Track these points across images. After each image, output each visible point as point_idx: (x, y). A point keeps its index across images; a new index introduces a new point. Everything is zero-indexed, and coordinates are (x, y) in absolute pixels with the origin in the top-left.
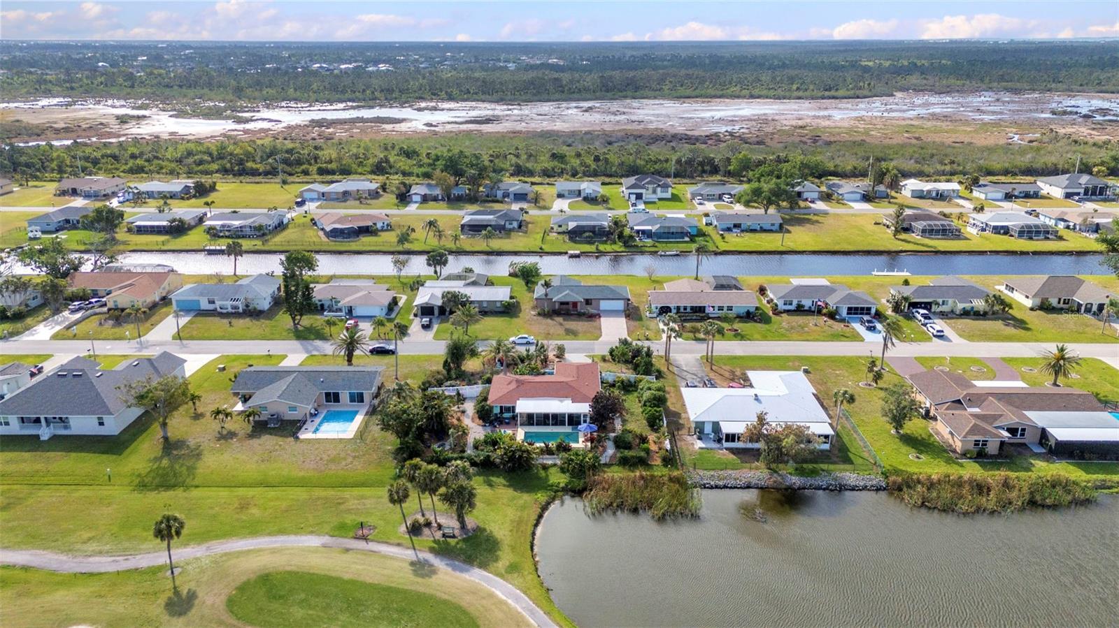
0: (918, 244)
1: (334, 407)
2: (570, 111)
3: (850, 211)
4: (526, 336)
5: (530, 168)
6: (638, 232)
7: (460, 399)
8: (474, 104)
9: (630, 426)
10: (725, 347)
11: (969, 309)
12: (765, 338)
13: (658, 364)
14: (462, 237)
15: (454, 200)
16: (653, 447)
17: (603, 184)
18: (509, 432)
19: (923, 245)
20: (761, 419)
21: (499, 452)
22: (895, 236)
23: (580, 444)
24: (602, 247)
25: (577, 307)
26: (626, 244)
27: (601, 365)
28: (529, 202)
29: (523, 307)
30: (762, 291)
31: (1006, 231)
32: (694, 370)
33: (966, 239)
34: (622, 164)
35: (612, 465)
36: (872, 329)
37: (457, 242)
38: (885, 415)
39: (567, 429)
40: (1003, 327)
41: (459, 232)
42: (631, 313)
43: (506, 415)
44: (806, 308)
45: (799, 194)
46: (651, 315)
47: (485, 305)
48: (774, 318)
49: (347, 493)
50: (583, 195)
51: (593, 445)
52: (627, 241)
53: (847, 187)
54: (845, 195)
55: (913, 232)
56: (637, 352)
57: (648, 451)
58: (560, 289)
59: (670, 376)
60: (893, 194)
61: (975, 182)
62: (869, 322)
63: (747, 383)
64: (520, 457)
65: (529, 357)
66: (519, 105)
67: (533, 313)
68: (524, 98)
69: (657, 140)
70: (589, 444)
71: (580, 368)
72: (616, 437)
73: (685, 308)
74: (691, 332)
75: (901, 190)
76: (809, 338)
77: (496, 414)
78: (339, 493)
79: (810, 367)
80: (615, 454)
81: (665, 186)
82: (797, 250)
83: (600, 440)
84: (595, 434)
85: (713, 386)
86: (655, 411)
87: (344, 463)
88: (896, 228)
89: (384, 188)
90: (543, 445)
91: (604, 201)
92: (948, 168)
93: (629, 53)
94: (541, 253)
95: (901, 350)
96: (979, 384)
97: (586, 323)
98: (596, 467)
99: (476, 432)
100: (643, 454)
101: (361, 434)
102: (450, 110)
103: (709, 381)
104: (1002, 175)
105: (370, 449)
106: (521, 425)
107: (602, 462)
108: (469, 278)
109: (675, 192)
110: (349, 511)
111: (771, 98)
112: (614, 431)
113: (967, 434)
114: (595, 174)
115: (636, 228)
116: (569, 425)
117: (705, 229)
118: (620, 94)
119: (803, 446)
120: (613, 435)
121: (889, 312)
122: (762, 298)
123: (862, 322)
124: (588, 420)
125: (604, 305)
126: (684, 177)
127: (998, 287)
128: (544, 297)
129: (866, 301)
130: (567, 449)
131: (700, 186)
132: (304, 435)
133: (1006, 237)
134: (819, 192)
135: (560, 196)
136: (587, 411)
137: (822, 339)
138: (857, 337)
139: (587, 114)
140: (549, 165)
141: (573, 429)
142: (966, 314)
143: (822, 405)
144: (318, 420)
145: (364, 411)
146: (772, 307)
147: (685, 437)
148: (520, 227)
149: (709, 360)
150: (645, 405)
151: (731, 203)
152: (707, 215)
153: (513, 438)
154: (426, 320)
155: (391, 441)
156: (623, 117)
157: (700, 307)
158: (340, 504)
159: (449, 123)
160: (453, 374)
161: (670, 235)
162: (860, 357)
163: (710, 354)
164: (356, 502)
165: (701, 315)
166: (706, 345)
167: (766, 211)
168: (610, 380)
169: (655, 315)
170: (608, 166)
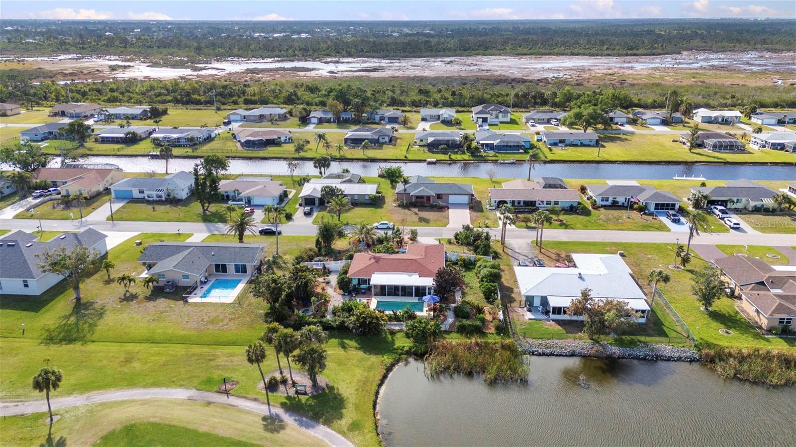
0: (710, 157)
1: (222, 276)
2: (436, 64)
3: (652, 132)
4: (387, 222)
5: (403, 100)
6: (483, 145)
7: (326, 272)
8: (366, 59)
9: (468, 298)
10: (552, 234)
11: (759, 206)
12: (586, 227)
13: (496, 247)
14: (345, 148)
15: (342, 122)
16: (488, 317)
17: (457, 112)
18: (364, 301)
19: (714, 157)
20: (585, 295)
21: (353, 319)
22: (690, 150)
23: (424, 313)
24: (454, 157)
25: (430, 201)
26: (473, 155)
27: (447, 247)
28: (399, 124)
29: (387, 200)
30: (583, 190)
31: (782, 147)
32: (525, 252)
33: (750, 153)
34: (472, 97)
35: (451, 332)
36: (676, 221)
37: (341, 151)
38: (696, 294)
39: (414, 300)
40: (790, 222)
41: (343, 144)
42: (475, 206)
43: (363, 286)
44: (620, 204)
45: (612, 119)
46: (491, 208)
47: (356, 198)
48: (593, 211)
49: (220, 351)
50: (441, 119)
51: (436, 314)
52: (474, 152)
53: (649, 114)
54: (648, 121)
55: (705, 147)
56: (478, 237)
57: (483, 321)
58: (416, 186)
59: (504, 257)
60: (687, 120)
61: (753, 111)
62: (674, 215)
63: (571, 263)
64: (371, 323)
65: (387, 239)
66: (399, 59)
67: (394, 205)
68: (402, 55)
69: (500, 82)
70: (432, 313)
71: (428, 248)
72: (456, 307)
73: (519, 203)
74: (523, 221)
75: (693, 117)
76: (623, 228)
77: (355, 285)
78: (212, 351)
79: (625, 251)
80: (454, 323)
81: (506, 112)
82: (611, 160)
83: (441, 310)
84: (438, 304)
85: (541, 265)
86: (491, 285)
87: (221, 324)
88: (691, 144)
89: (290, 113)
90: (391, 313)
91: (458, 123)
92: (729, 102)
93: (481, 27)
94: (406, 160)
95: (703, 239)
96: (778, 268)
97: (437, 213)
98: (437, 333)
99: (336, 299)
100: (478, 323)
101: (239, 300)
102: (349, 63)
103: (538, 261)
104: (772, 107)
105: (245, 312)
106: (375, 295)
107: (442, 329)
108: (346, 177)
109: (513, 117)
110: (217, 367)
111: (587, 55)
112: (454, 302)
113: (773, 312)
114: (451, 105)
115: (481, 142)
116: (416, 296)
117: (536, 143)
118: (474, 52)
119: (623, 319)
120: (454, 305)
121: (690, 208)
122: (583, 196)
123: (668, 216)
124: (432, 291)
125: (452, 199)
126: (521, 107)
127: (781, 190)
128: (403, 192)
129: (671, 199)
130: (412, 317)
131: (532, 112)
132: (193, 299)
133: (783, 152)
134: (627, 118)
135: (424, 119)
136: (431, 285)
137: (635, 228)
138: (662, 228)
139: (448, 65)
140: (417, 98)
141: (419, 300)
142: (757, 210)
143: (637, 283)
144: (206, 287)
145: (246, 280)
146: (592, 203)
147: (516, 309)
148: (391, 141)
149: (539, 245)
150: (482, 281)
151: (558, 125)
152: (538, 133)
153: (366, 306)
154: (307, 209)
155: (262, 306)
156: (476, 67)
157: (532, 202)
158: (210, 360)
159: (346, 71)
160: (323, 251)
161: (508, 148)
162: (668, 244)
163: (539, 239)
164: (226, 359)
165: (532, 208)
166: (536, 232)
167: (585, 131)
168: (453, 258)
169: (494, 208)
170: (462, 100)
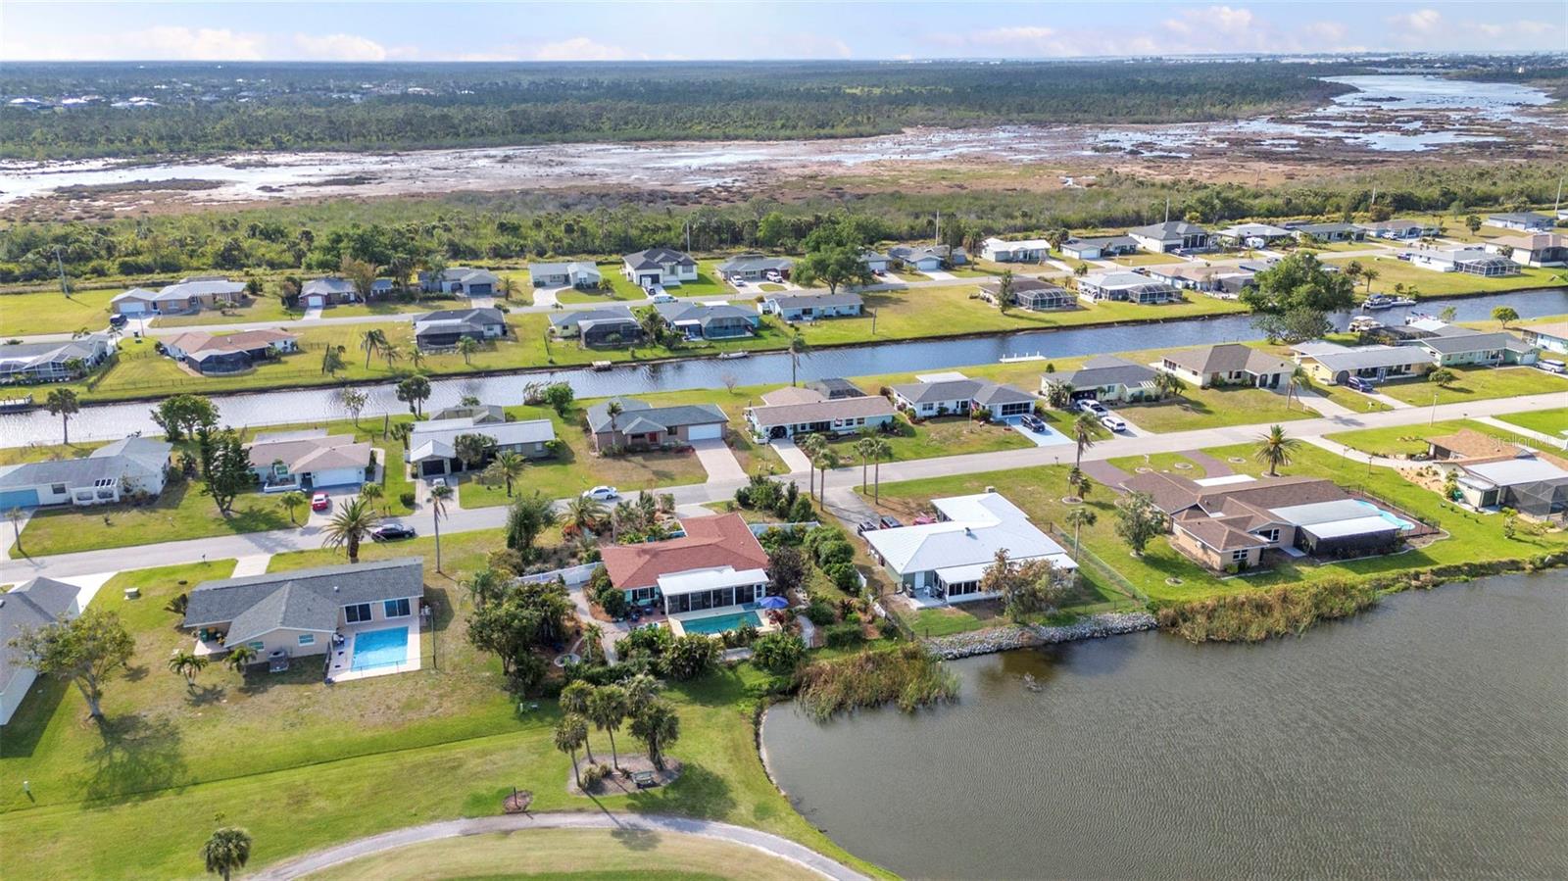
15: (375, 301)
34: (609, 235)
50: (573, 281)
81: (688, 264)
89: (255, 288)
91: (606, 287)
109: (701, 271)
135: (539, 284)
151: (780, 282)
152: (758, 299)
170: (589, 239)
